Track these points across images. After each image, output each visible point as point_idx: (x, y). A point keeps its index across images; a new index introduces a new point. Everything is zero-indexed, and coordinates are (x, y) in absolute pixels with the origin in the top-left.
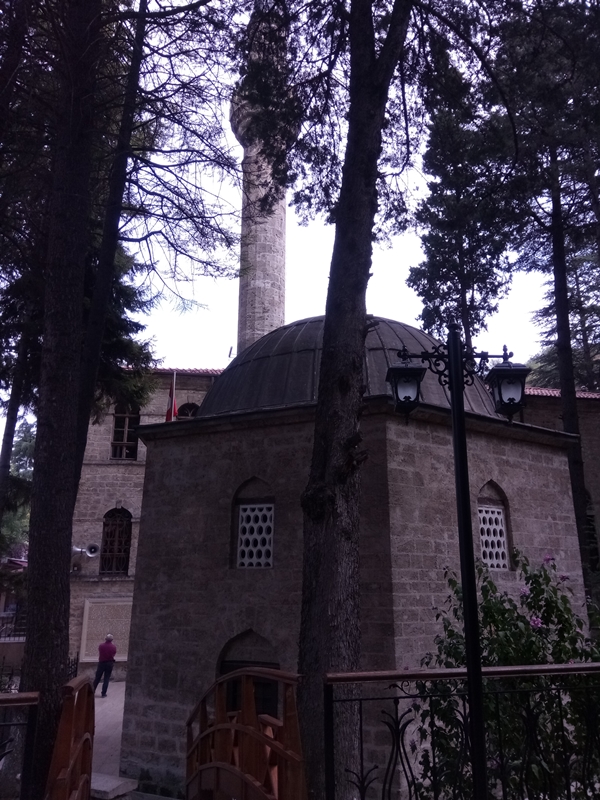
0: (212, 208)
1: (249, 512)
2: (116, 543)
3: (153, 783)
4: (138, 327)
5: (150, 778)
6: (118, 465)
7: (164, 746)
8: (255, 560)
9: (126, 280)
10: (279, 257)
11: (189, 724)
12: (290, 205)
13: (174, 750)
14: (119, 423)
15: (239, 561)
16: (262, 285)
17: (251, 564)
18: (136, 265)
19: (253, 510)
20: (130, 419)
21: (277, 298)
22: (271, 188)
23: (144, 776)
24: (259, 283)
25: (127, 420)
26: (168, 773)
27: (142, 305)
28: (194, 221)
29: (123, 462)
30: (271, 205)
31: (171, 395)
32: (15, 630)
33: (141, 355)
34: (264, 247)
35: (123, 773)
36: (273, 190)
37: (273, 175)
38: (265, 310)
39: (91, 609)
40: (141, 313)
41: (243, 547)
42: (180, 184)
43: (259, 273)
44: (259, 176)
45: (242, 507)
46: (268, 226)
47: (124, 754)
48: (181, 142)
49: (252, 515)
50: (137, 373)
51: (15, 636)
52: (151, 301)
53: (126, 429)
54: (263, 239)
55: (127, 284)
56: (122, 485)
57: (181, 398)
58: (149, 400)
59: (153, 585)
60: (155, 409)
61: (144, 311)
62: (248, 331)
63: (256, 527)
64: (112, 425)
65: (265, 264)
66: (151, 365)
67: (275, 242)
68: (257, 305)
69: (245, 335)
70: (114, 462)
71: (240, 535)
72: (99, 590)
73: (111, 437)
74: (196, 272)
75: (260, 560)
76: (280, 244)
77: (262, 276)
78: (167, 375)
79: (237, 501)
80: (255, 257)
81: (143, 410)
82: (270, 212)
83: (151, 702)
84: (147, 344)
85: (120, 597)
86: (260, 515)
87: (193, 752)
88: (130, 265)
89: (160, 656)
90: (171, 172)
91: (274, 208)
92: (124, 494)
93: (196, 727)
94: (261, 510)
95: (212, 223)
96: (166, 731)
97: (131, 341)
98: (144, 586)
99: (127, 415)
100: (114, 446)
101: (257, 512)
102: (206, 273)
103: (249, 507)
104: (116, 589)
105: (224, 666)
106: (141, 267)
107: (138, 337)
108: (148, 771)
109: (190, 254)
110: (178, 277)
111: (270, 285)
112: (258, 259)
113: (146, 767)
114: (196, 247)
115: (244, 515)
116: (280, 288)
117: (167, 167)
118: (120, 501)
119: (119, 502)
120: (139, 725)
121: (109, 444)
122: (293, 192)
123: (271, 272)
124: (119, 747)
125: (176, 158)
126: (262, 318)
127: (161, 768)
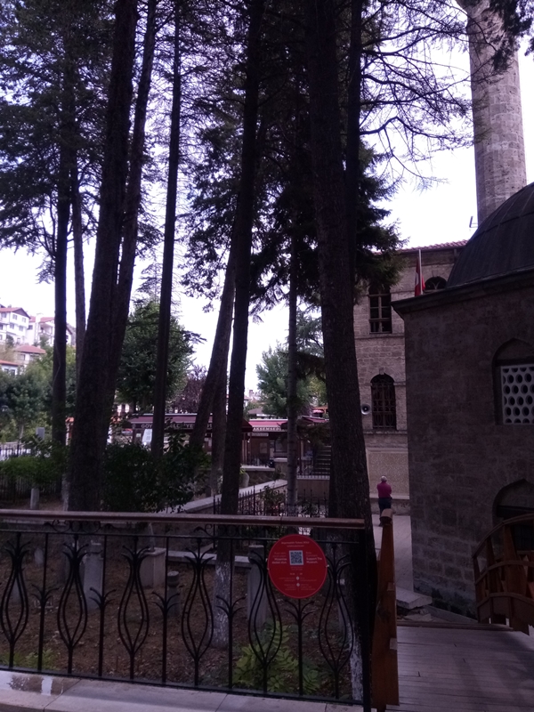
0: (443, 81)
1: (510, 373)
2: (384, 404)
3: (444, 601)
4: (384, 213)
5: (440, 597)
6: (377, 338)
7: (450, 572)
8: (521, 417)
9: (368, 172)
10: (515, 114)
11: (475, 557)
12: (526, 54)
13: (460, 576)
14: (373, 302)
15: (505, 418)
16: (499, 148)
17: (518, 421)
18: (375, 157)
19: (515, 370)
20: (382, 297)
21: (516, 158)
22: (504, 42)
23: (435, 594)
24: (496, 146)
25: (380, 299)
26: (456, 595)
27: (384, 192)
28: (426, 99)
29: (381, 335)
30: (506, 59)
31: (418, 271)
32: (315, 471)
33: (387, 238)
34: (497, 108)
35: (417, 590)
36: (507, 43)
37: (504, 28)
38: (504, 173)
39: (370, 455)
40: (384, 200)
41: (508, 405)
42: (411, 66)
43: (494, 136)
44: (490, 33)
45: (502, 368)
46: (500, 85)
47: (416, 575)
48: (407, 23)
49: (515, 375)
50: (385, 256)
51: (315, 475)
52: (392, 188)
53: (380, 307)
54: (495, 99)
55: (370, 176)
56: (383, 355)
57: (427, 273)
58: (399, 278)
59: (424, 438)
60: (404, 286)
61: (386, 198)
62: (488, 198)
63: (519, 386)
64: (368, 305)
65: (500, 126)
66: (398, 246)
67: (509, 99)
68: (495, 169)
69: (485, 202)
70: (373, 336)
71: (504, 395)
72: (375, 441)
73: (368, 315)
74: (434, 148)
75: (527, 417)
76: (515, 101)
77: (498, 138)
78: (413, 253)
79: (497, 363)
80: (489, 121)
81: (393, 289)
82: (506, 67)
83: (435, 535)
84: (392, 228)
85: (393, 447)
86: (523, 375)
87: (482, 581)
88: (371, 157)
89: (438, 497)
90: (401, 55)
91: (508, 62)
92: (385, 363)
93: (481, 561)
94: (524, 370)
95: (445, 95)
96: (451, 560)
97: (378, 227)
98: (416, 439)
99: (380, 294)
100: (371, 323)
101: (519, 372)
102: (443, 148)
103: (510, 367)
104: (388, 440)
105: (500, 511)
106: (380, 157)
107: (384, 223)
108: (438, 591)
109: (426, 132)
110: (416, 157)
111: (507, 146)
112: (492, 122)
113: (437, 587)
114: (430, 125)
115: (506, 375)
116: (518, 147)
117: (397, 52)
118: (383, 369)
119: (381, 369)
120: (425, 552)
121: (367, 321)
122: (530, 38)
123: (508, 132)
124: (411, 569)
125: (403, 42)
126: (502, 182)
127: (449, 590)
